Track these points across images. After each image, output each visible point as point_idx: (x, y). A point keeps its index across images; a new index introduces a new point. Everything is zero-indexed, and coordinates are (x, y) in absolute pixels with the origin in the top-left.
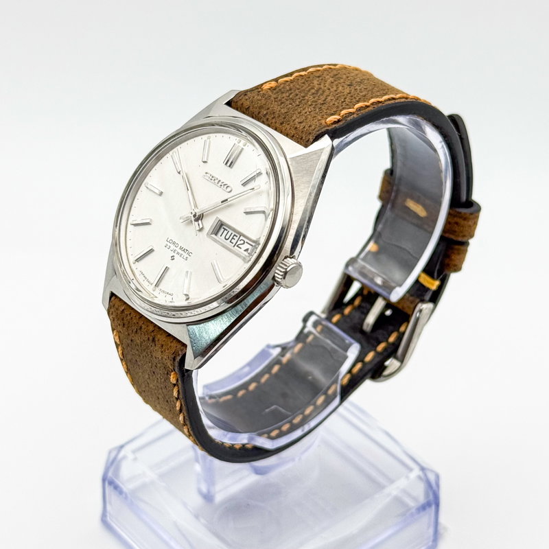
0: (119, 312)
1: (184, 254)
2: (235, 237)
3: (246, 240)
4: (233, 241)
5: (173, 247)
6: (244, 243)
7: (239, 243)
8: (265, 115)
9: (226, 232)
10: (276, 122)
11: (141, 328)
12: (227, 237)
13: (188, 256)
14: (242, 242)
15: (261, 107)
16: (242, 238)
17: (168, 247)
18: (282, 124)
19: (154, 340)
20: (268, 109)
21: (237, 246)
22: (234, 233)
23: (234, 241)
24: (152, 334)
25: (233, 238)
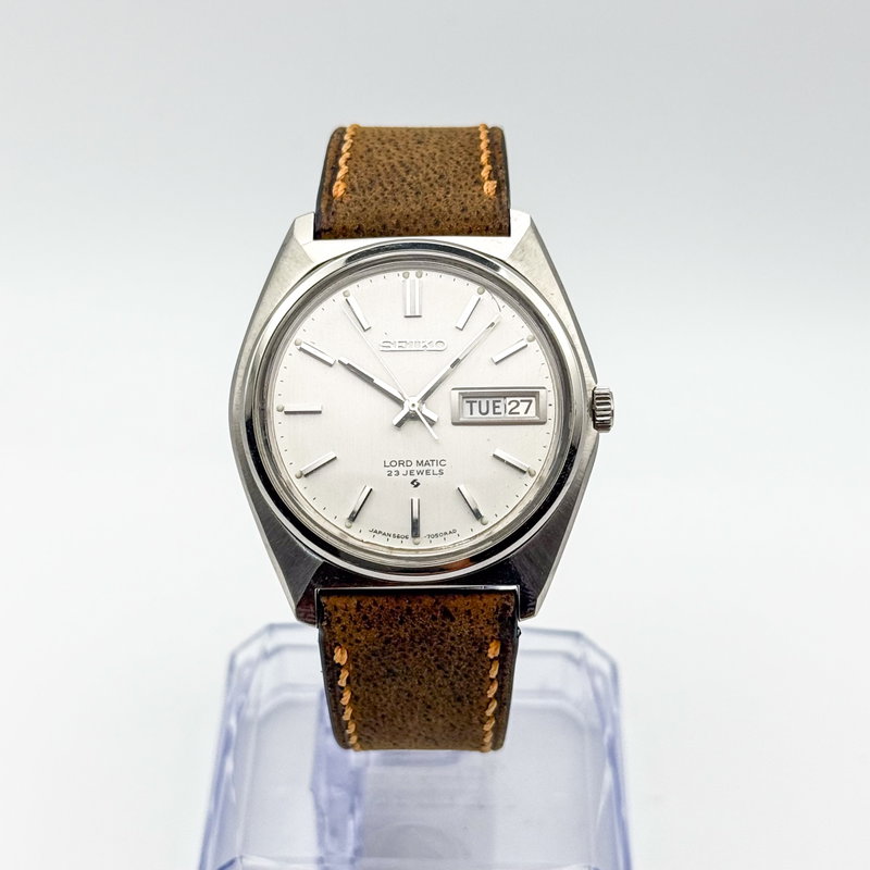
0: (353, 612)
1: (431, 468)
2: (497, 404)
3: (519, 399)
4: (497, 410)
5: (402, 470)
6: (518, 405)
7: (509, 408)
8: (398, 224)
9: (476, 406)
10: (425, 227)
11: (409, 611)
12: (484, 410)
13: (440, 467)
14: (514, 404)
15: (379, 218)
16: (508, 400)
17: (394, 473)
18: (437, 223)
19: (447, 614)
20: (393, 215)
21: (510, 413)
22: (491, 401)
23: (501, 410)
24: (438, 607)
25: (494, 407)
